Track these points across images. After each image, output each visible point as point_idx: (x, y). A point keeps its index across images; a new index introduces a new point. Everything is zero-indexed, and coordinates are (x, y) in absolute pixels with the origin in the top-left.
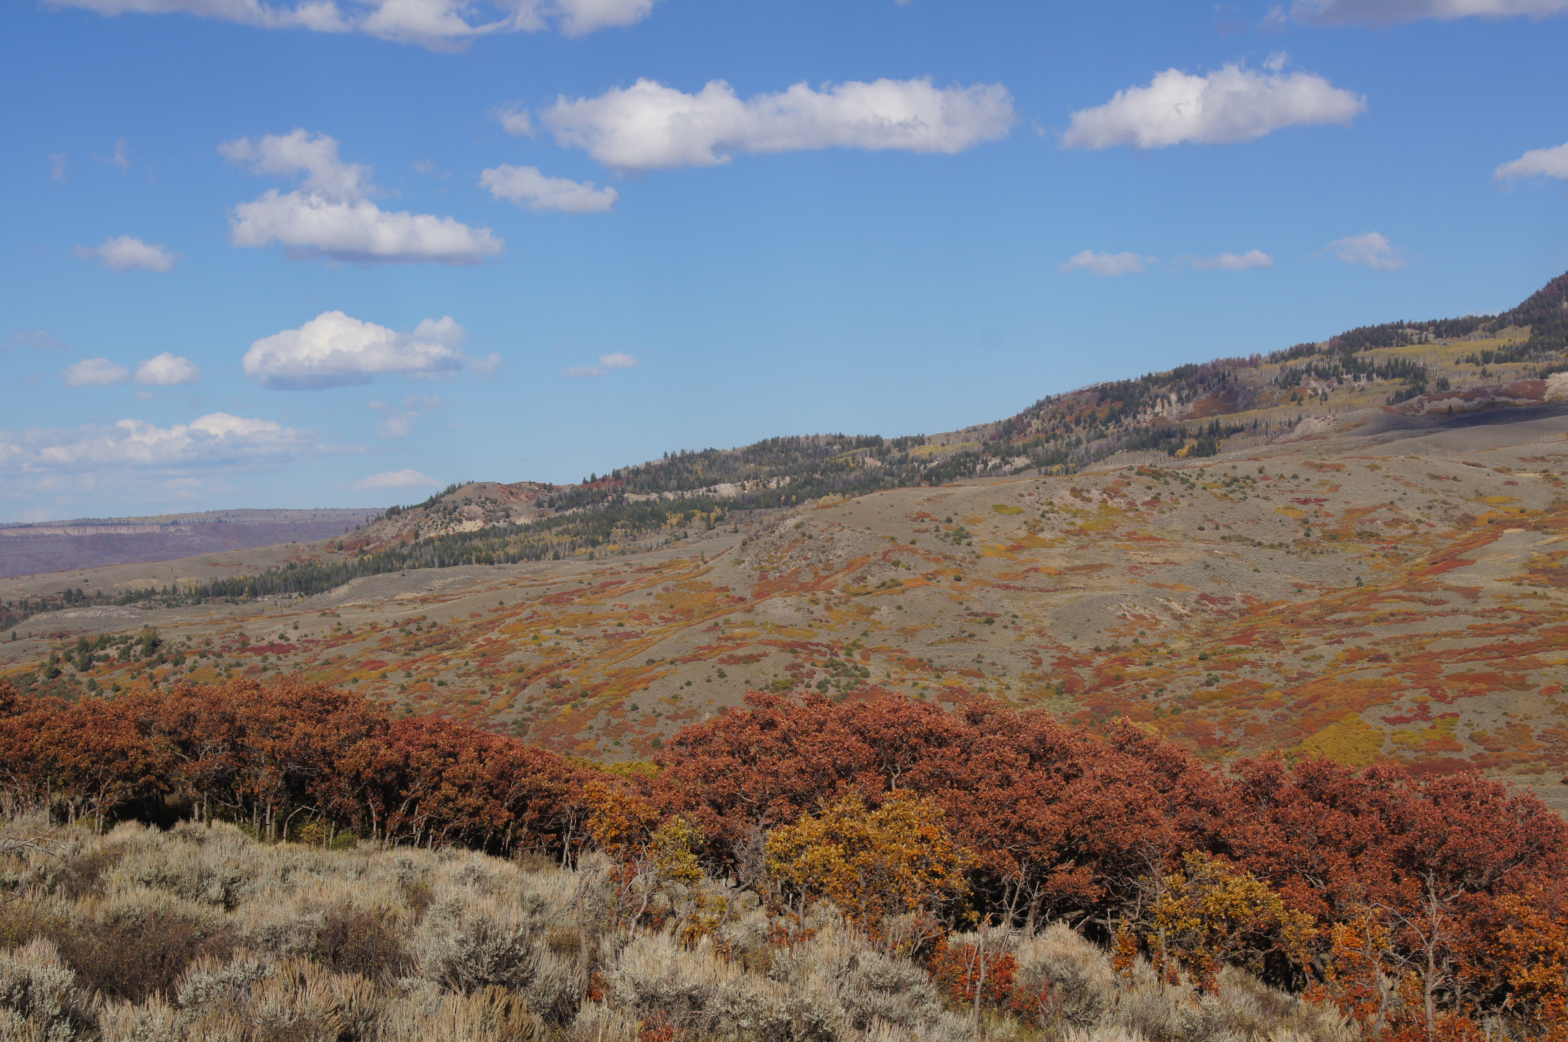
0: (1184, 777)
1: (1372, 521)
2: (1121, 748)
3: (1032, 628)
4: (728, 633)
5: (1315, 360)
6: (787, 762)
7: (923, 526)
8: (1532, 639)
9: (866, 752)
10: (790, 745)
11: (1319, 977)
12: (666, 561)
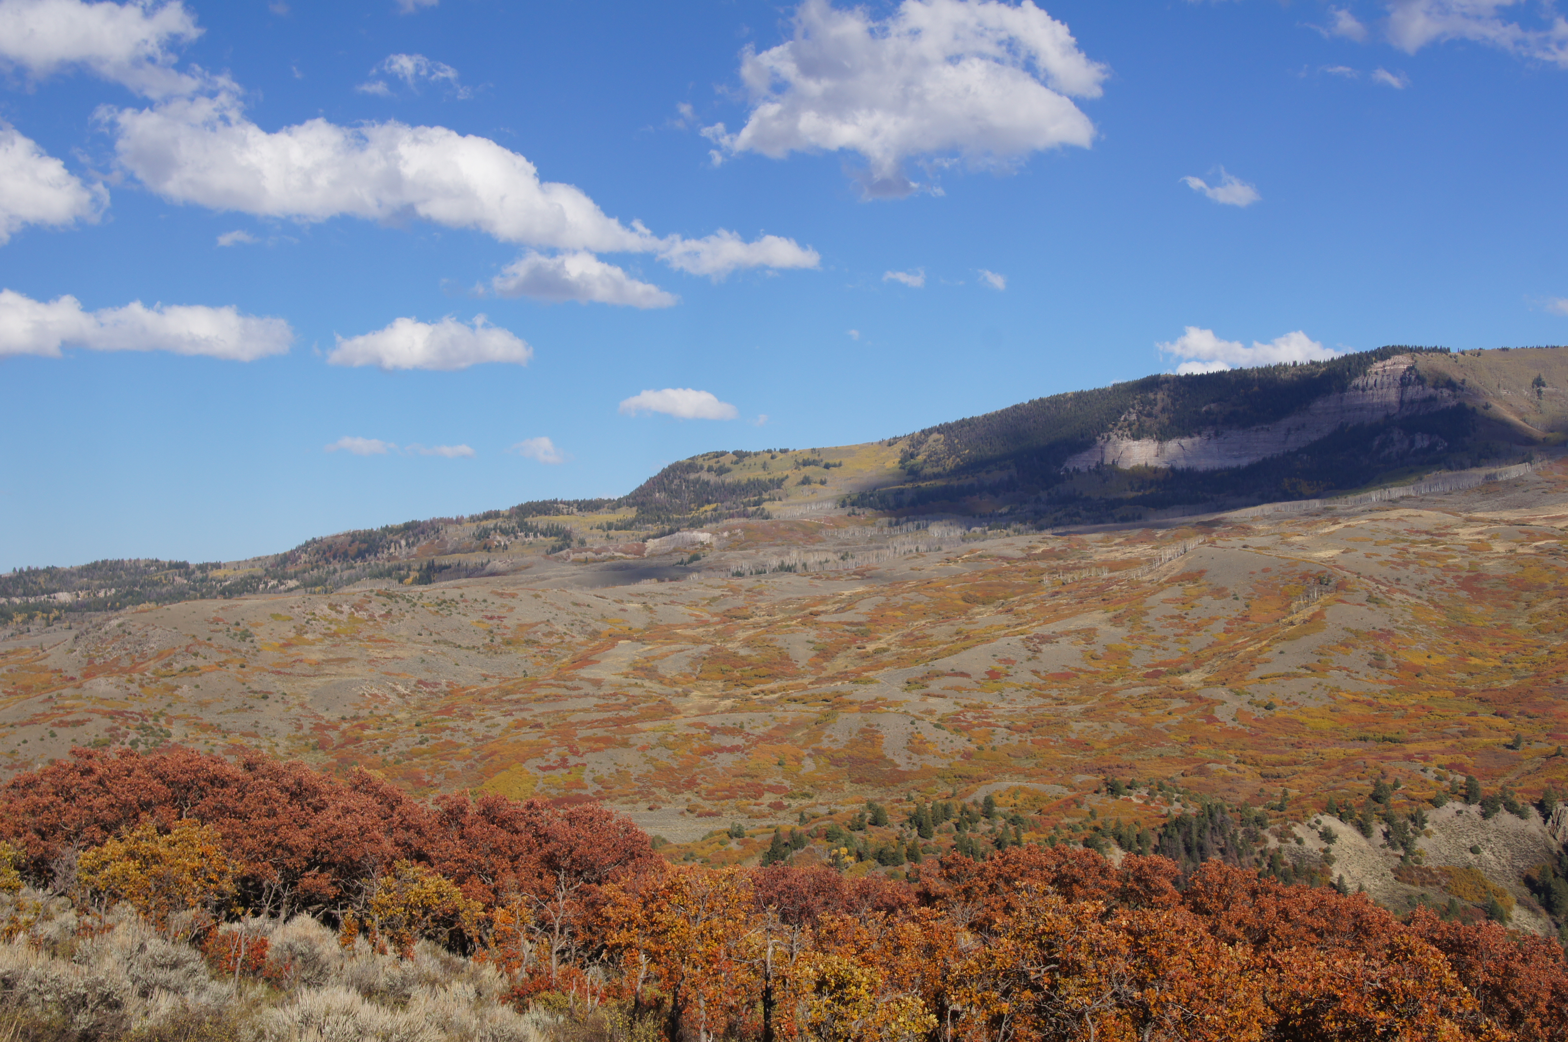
0: (399, 808)
1: (535, 633)
2: (356, 788)
3: (296, 702)
4: (60, 704)
5: (500, 522)
6: (100, 799)
7: (218, 627)
8: (634, 714)
9: (165, 791)
10: (104, 786)
11: (485, 945)
12: (11, 649)
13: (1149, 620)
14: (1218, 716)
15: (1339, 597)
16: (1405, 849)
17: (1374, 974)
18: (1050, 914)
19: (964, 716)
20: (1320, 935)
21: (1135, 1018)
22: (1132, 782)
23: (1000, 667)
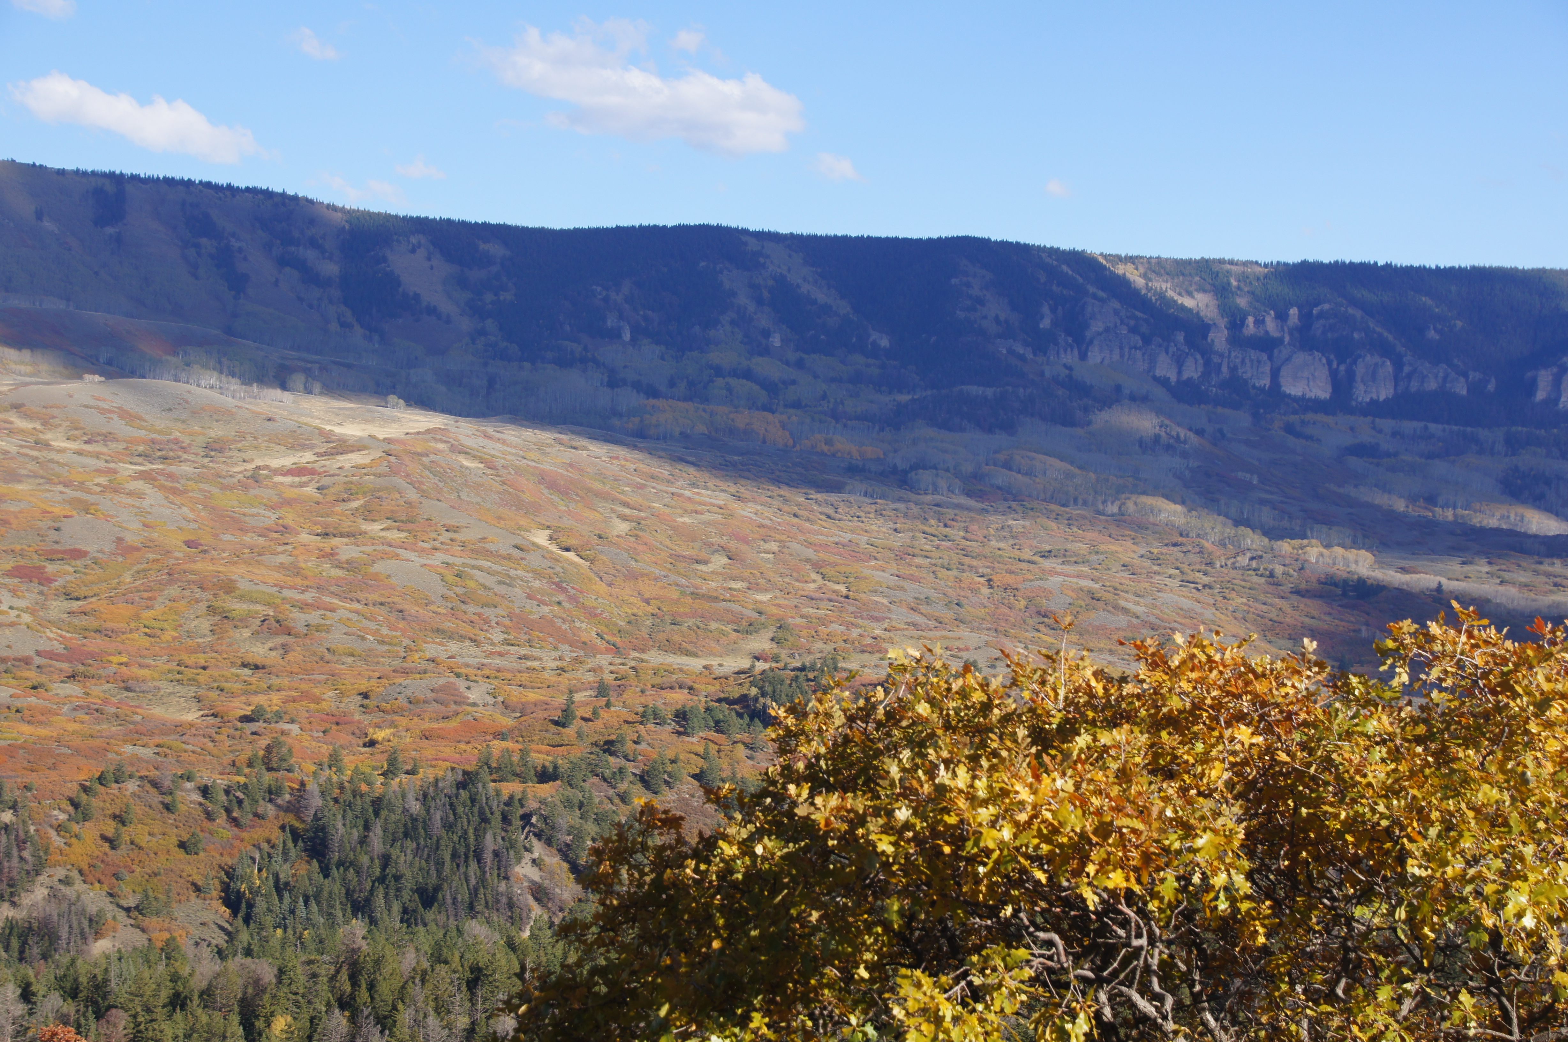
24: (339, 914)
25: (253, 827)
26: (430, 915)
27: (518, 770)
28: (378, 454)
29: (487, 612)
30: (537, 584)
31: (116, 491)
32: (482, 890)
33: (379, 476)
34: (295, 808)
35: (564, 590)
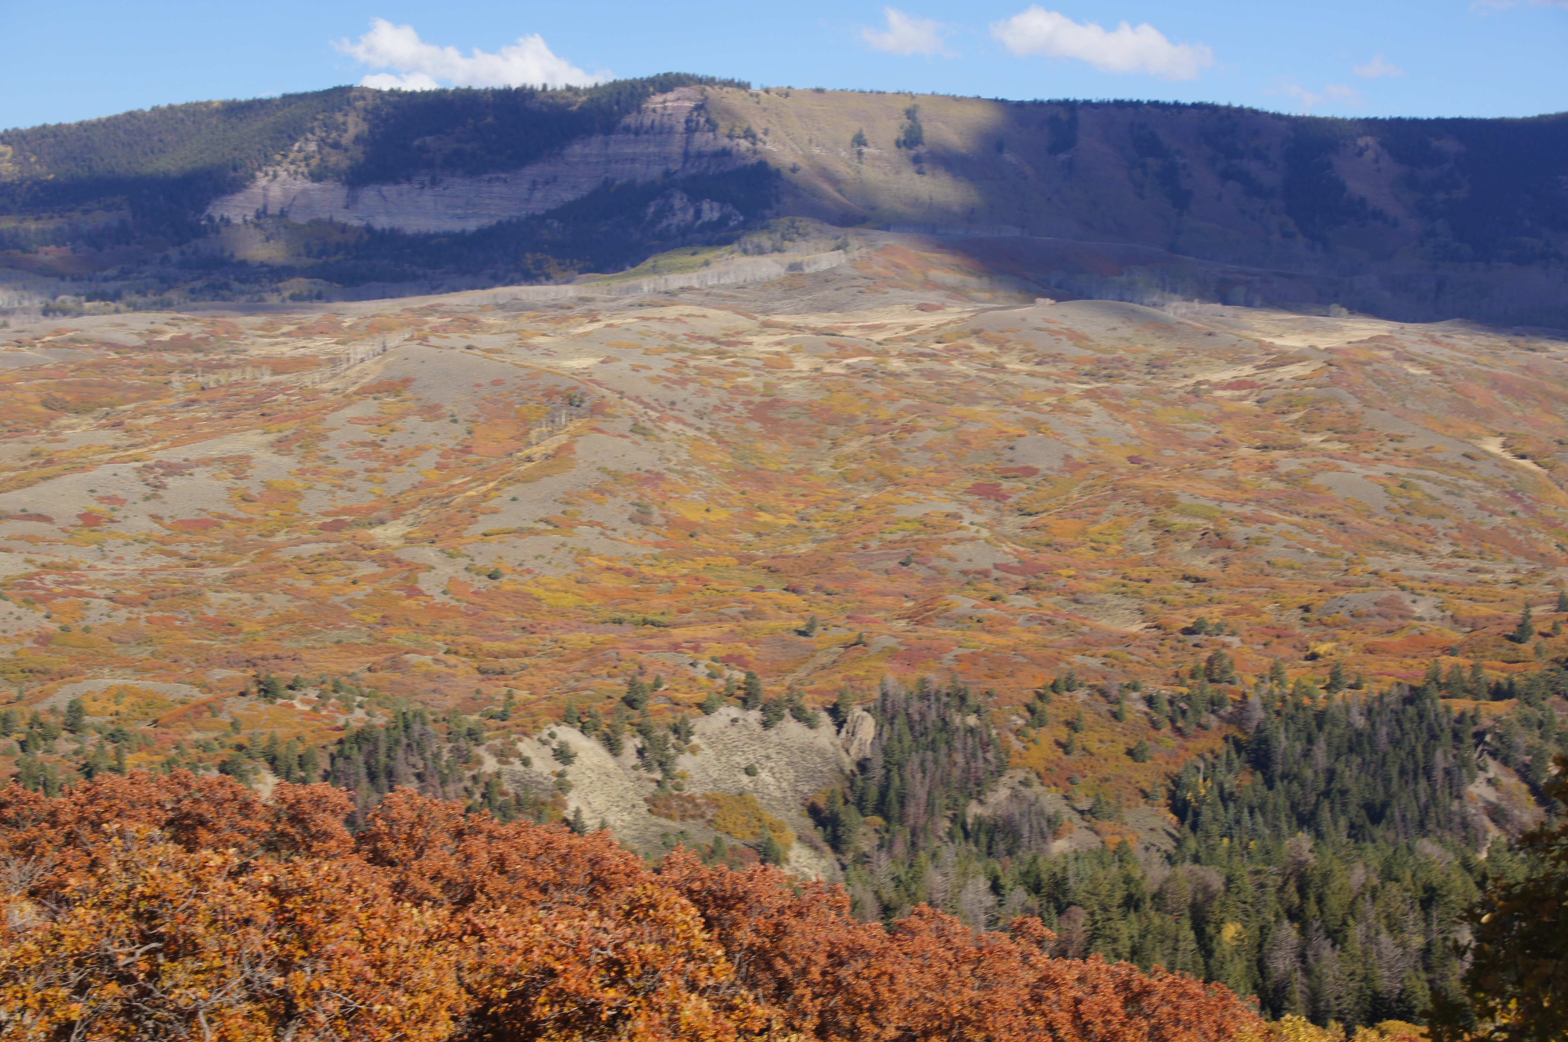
13: (329, 448)
14: (423, 586)
15: (595, 424)
16: (664, 771)
17: (605, 939)
18: (153, 870)
19: (41, 580)
20: (544, 890)
21: (272, 1014)
22: (296, 680)
23: (102, 508)
24: (1285, 826)
25: (1196, 737)
26: (1378, 832)
27: (1469, 686)
28: (1319, 364)
29: (1434, 523)
30: (1488, 494)
31: (1064, 410)
32: (1432, 809)
33: (1319, 387)
34: (1238, 718)
35: (1519, 500)
